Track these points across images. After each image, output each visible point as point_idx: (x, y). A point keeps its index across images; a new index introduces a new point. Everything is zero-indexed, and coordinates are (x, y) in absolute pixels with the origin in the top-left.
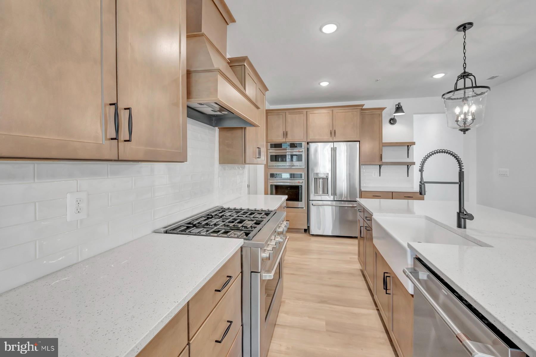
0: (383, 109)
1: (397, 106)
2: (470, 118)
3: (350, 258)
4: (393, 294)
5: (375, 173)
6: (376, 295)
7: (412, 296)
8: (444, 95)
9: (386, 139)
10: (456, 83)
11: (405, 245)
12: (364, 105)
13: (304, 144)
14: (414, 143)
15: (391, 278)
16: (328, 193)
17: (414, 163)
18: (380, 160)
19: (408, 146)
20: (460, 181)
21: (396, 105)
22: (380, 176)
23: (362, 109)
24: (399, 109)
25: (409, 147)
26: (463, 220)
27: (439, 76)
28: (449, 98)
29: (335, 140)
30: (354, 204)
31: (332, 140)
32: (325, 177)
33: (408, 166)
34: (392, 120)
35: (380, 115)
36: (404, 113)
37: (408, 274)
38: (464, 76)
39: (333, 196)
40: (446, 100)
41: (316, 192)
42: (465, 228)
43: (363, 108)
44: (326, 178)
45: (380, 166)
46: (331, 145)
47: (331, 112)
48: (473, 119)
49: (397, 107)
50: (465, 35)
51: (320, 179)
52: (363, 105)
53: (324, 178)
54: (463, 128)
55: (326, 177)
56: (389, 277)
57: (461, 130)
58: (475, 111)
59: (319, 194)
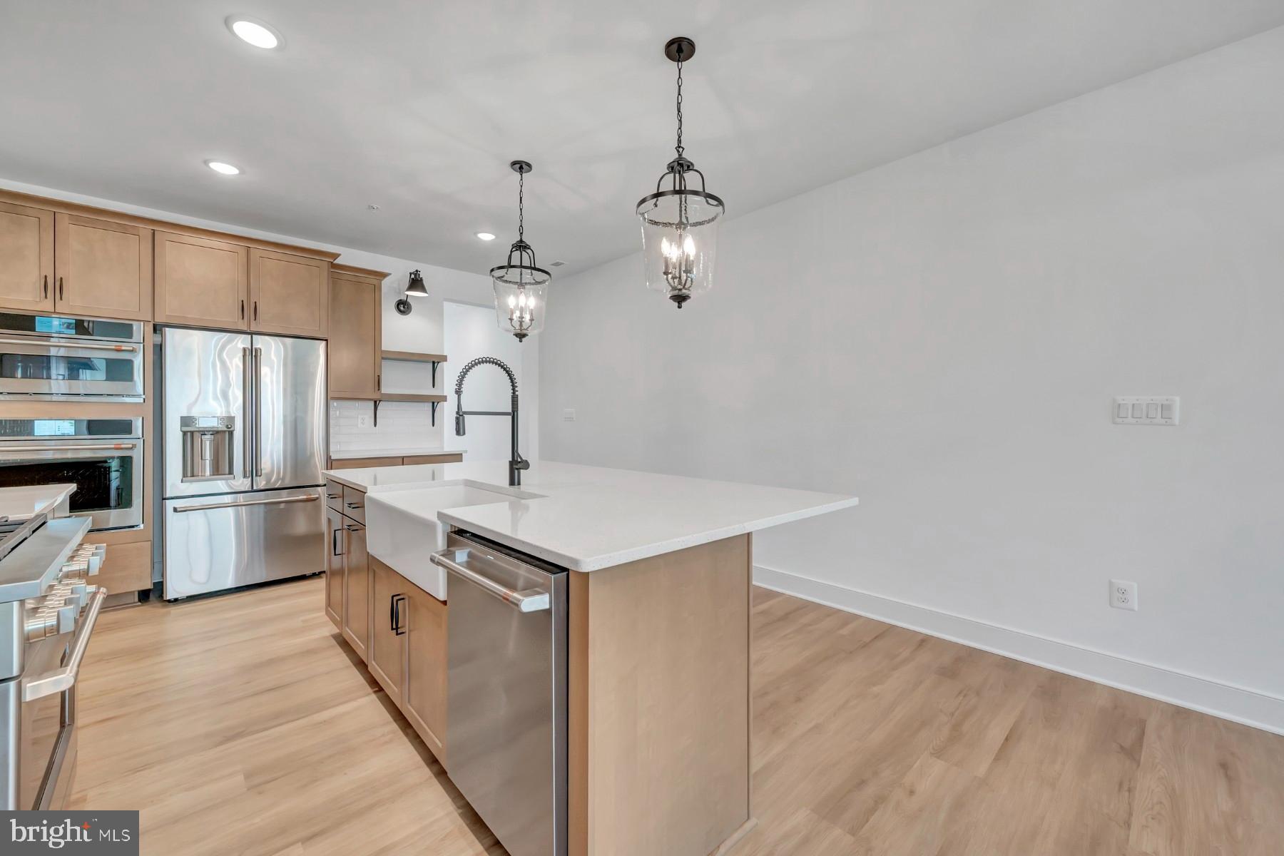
0: (384, 275)
1: (413, 276)
2: (527, 317)
3: (304, 621)
4: (410, 631)
5: (363, 419)
6: (373, 662)
7: (445, 603)
8: (492, 270)
9: (389, 344)
10: (510, 256)
11: (434, 518)
12: (339, 255)
13: (140, 330)
14: (444, 358)
15: (407, 601)
16: (231, 472)
17: (444, 398)
18: (377, 388)
19: (434, 363)
20: (513, 412)
21: (411, 274)
22: (375, 425)
23: (334, 266)
24: (416, 282)
25: (436, 365)
26: (516, 471)
27: (486, 237)
28: (500, 278)
29: (253, 329)
30: (312, 493)
31: (245, 328)
32: (222, 427)
33: (433, 403)
34: (403, 304)
35: (377, 289)
36: (426, 292)
37: (439, 559)
38: (520, 246)
39: (250, 479)
40: (496, 281)
41: (189, 472)
42: (519, 484)
43: (335, 262)
44: (224, 432)
45: (375, 402)
46: (241, 342)
47: (242, 252)
48: (532, 320)
49: (413, 279)
50: (521, 180)
51: (203, 433)
52: (336, 256)
53: (218, 432)
54: (519, 331)
55: (226, 429)
56: (403, 599)
57: (516, 335)
58: (535, 308)
59: (200, 478)
